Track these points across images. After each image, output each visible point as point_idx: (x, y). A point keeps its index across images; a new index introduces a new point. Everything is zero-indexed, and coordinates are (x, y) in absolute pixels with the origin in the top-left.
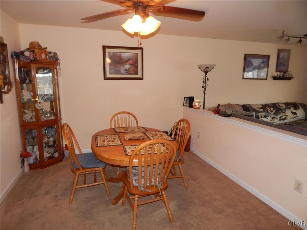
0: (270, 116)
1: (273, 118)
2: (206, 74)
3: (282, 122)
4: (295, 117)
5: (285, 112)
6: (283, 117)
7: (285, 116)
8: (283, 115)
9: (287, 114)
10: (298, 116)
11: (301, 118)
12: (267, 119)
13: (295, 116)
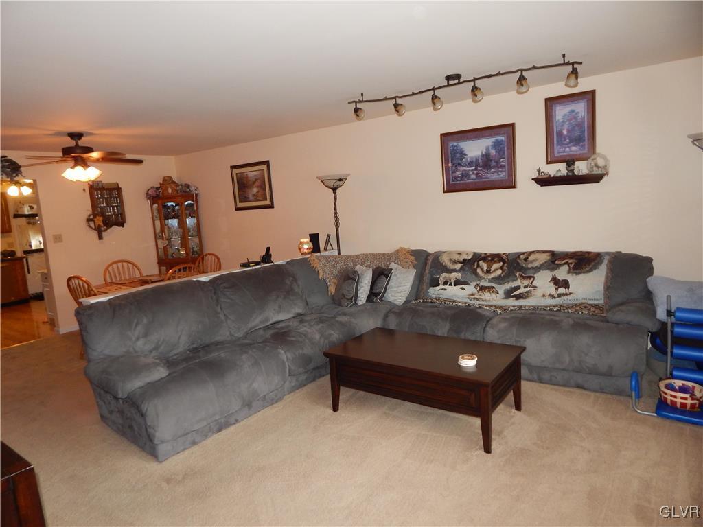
0: (473, 284)
1: (482, 289)
2: (335, 193)
3: (512, 302)
4: (560, 295)
5: (530, 277)
6: (521, 291)
7: (527, 289)
8: (522, 285)
9: (534, 284)
10: (570, 294)
11: (584, 301)
12: (463, 288)
13: (562, 290)
